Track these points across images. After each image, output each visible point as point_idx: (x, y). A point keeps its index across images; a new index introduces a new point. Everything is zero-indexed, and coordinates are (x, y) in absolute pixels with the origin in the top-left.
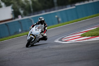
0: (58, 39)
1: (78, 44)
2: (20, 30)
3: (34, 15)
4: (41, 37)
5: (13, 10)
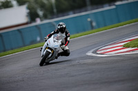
1: (119, 58)
2: (38, 39)
4: (61, 51)
5: (28, 11)
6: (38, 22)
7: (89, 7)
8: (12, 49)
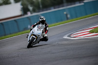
0: (67, 35)
2: (29, 27)
3: (43, 11)
4: (42, 37)
5: (22, 7)
6: (29, 14)
7: (65, 4)
8: (10, 34)
